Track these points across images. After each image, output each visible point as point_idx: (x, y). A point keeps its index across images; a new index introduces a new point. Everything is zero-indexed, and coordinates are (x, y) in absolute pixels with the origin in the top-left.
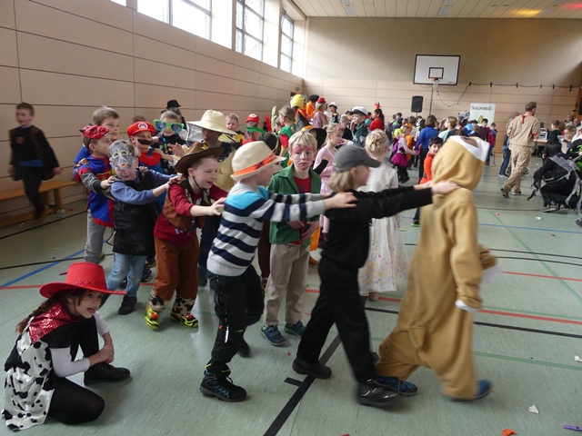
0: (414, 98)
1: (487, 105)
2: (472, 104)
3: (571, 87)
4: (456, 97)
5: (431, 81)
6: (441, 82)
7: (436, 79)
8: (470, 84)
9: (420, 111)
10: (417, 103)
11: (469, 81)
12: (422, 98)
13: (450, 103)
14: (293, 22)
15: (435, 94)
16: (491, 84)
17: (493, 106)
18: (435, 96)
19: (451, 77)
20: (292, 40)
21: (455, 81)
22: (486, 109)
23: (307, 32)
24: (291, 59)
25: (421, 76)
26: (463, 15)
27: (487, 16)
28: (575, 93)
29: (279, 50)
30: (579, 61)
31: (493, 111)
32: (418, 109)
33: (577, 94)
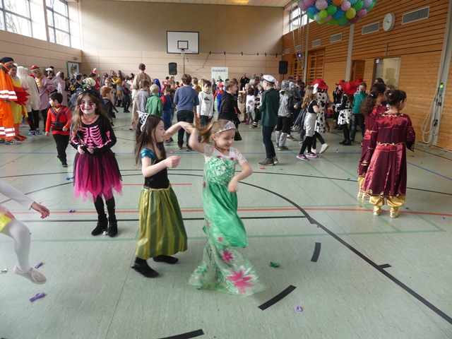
0: (170, 64)
1: (223, 68)
2: (212, 68)
3: (277, 55)
4: (201, 63)
5: (179, 51)
6: (186, 51)
7: (183, 49)
8: (210, 53)
9: (176, 74)
10: (173, 68)
11: (209, 50)
12: (176, 64)
13: (198, 68)
14: (66, 3)
15: (186, 60)
16: (225, 53)
17: (227, 69)
18: (186, 63)
19: (194, 48)
20: (68, 18)
21: (197, 51)
22: (222, 71)
23: (80, 12)
24: (69, 34)
25: (173, 48)
27: (216, 3)
28: (279, 58)
29: (47, 26)
30: (280, 36)
31: (227, 73)
32: (174, 73)
33: (280, 60)
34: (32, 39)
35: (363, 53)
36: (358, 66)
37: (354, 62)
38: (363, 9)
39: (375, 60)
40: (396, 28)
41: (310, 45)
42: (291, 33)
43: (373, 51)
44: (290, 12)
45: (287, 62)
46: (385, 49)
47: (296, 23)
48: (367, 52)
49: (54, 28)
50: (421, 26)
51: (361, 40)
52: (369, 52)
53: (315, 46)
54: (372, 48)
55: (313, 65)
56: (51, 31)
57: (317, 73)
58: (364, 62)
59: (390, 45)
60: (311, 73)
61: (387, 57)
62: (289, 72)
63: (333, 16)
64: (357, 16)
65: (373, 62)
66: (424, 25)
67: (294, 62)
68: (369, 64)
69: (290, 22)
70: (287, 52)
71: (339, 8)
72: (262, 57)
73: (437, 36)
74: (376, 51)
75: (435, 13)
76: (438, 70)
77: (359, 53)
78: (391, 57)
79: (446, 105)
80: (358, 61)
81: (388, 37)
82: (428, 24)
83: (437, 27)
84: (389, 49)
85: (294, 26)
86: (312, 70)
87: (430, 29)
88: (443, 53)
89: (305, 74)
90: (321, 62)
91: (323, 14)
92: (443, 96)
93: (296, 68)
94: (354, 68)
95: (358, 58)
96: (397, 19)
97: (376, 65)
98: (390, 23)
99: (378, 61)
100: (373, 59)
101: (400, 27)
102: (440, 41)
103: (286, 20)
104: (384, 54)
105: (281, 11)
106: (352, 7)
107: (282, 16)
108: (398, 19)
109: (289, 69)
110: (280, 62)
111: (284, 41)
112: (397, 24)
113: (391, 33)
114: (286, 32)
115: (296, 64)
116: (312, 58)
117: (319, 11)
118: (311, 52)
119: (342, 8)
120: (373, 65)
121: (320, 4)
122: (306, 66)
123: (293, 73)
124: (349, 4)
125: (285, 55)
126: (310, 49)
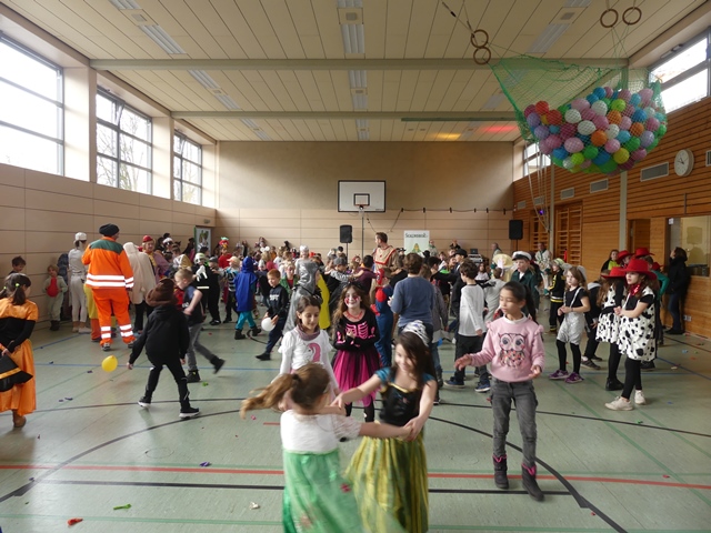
0: (342, 227)
1: (421, 232)
2: (406, 232)
3: (505, 210)
4: (390, 224)
5: (356, 209)
6: (367, 209)
7: (361, 206)
8: (402, 210)
9: (350, 241)
10: (346, 234)
11: (400, 205)
12: (350, 227)
14: (200, 146)
15: (366, 221)
16: (424, 210)
17: (427, 233)
18: (366, 225)
19: (378, 203)
20: (201, 167)
21: (383, 208)
22: (420, 236)
23: (218, 158)
24: (201, 187)
25: (347, 204)
27: (410, 140)
28: (509, 216)
29: (172, 179)
30: (509, 183)
31: (428, 239)
32: (347, 240)
33: (511, 218)
34: (150, 198)
35: (646, 208)
36: (639, 228)
37: (631, 223)
38: (640, 149)
39: (667, 220)
40: (697, 171)
41: (557, 196)
42: (525, 178)
43: (660, 206)
44: (524, 148)
45: (521, 222)
46: (683, 203)
47: (533, 163)
48: (651, 207)
49: (181, 181)
51: (640, 189)
52: (655, 207)
53: (564, 198)
54: (659, 201)
55: (563, 226)
56: (177, 183)
57: (571, 238)
58: (649, 221)
59: (689, 196)
60: (562, 238)
61: (686, 215)
62: (524, 236)
63: (593, 161)
64: (632, 160)
65: (664, 223)
67: (533, 222)
68: (657, 226)
69: (524, 162)
70: (521, 206)
71: (602, 149)
72: (481, 214)
74: (667, 205)
77: (638, 209)
78: (694, 214)
80: (639, 221)
81: (685, 185)
84: (688, 202)
85: (530, 167)
86: (562, 234)
89: (551, 239)
90: (576, 222)
91: (576, 159)
93: (536, 230)
94: (633, 232)
95: (637, 216)
96: (697, 158)
97: (668, 227)
98: (687, 163)
99: (671, 221)
100: (664, 218)
101: (704, 170)
103: (518, 159)
104: (682, 210)
105: (509, 147)
106: (622, 145)
107: (512, 154)
108: (699, 159)
109: (525, 231)
110: (511, 222)
111: (516, 190)
112: (698, 165)
113: (690, 179)
114: (518, 176)
115: (536, 225)
116: (562, 215)
117: (570, 155)
118: (557, 207)
119: (607, 149)
120: (663, 227)
121: (572, 144)
122: (552, 227)
123: (532, 237)
124: (617, 144)
125: (518, 211)
126: (558, 202)
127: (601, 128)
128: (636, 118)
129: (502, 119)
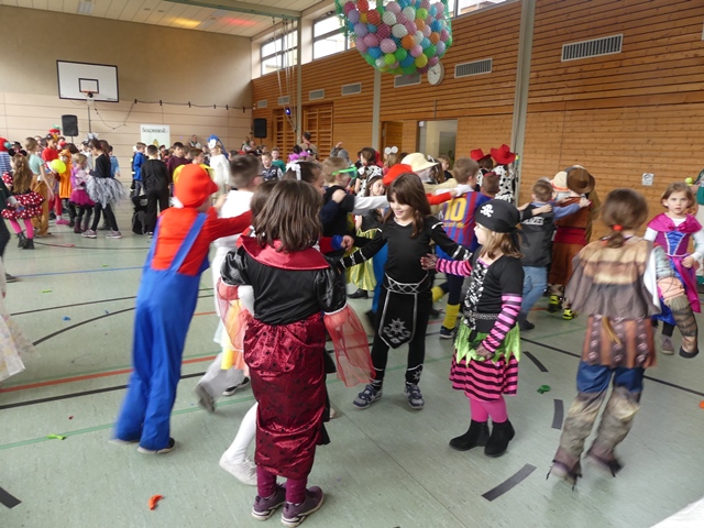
0: (64, 117)
1: (160, 127)
2: (142, 126)
3: (244, 108)
4: (121, 117)
5: (83, 96)
6: (96, 97)
7: (91, 94)
8: (136, 101)
9: (76, 134)
10: (70, 125)
11: (134, 96)
12: (75, 117)
13: (115, 125)
15: (93, 112)
16: (161, 102)
17: (167, 128)
18: (94, 116)
19: (109, 91)
21: (115, 97)
22: (159, 131)
25: (69, 89)
26: (113, 15)
27: (142, 21)
28: (248, 112)
30: (247, 81)
31: (168, 134)
32: (73, 133)
33: (252, 116)
35: (399, 112)
36: (390, 130)
37: (383, 124)
38: (436, 55)
39: (418, 122)
40: (446, 82)
41: (305, 96)
42: (264, 78)
43: (413, 110)
44: (261, 46)
45: (265, 120)
46: (433, 109)
48: (404, 111)
50: (481, 82)
51: (393, 94)
52: (408, 111)
53: (312, 100)
54: (412, 106)
55: (310, 126)
58: (401, 124)
59: (439, 103)
61: (432, 119)
62: (268, 135)
63: (401, 62)
64: (428, 65)
65: (415, 125)
66: (485, 81)
67: (275, 122)
68: (408, 128)
69: (262, 60)
70: (262, 104)
71: (409, 51)
72: (221, 110)
73: (506, 96)
74: (419, 110)
75: (500, 68)
76: (510, 138)
77: (391, 112)
78: (442, 118)
79: (525, 181)
80: (389, 123)
81: (436, 93)
82: (492, 80)
83: (504, 85)
84: (438, 108)
85: (267, 66)
87: (494, 86)
88: (515, 116)
89: (299, 138)
90: (326, 122)
91: (389, 59)
92: (520, 169)
93: (280, 129)
94: (385, 131)
95: (389, 119)
96: (446, 70)
97: (419, 128)
98: (439, 75)
99: (422, 124)
100: (415, 121)
101: (452, 81)
102: (509, 102)
103: (255, 56)
104: (432, 115)
105: (247, 43)
106: (424, 51)
107: (249, 50)
108: (448, 71)
109: (269, 130)
111: (254, 89)
112: (447, 76)
113: (440, 87)
114: (256, 75)
115: (280, 126)
116: (311, 116)
117: (384, 54)
118: (307, 107)
119: (413, 53)
120: (415, 129)
121: (388, 45)
122: (299, 127)
123: (275, 136)
124: (421, 49)
125: (257, 110)
126: (307, 103)
127: (411, 32)
128: (435, 27)
129: (252, 12)
